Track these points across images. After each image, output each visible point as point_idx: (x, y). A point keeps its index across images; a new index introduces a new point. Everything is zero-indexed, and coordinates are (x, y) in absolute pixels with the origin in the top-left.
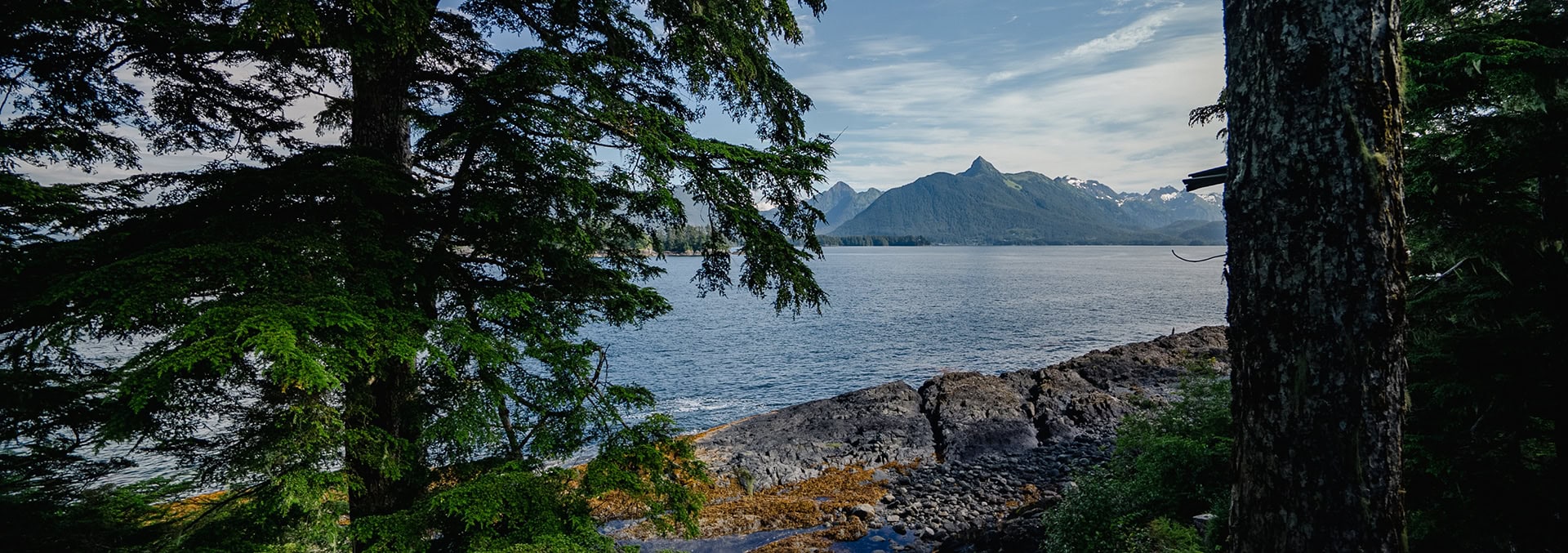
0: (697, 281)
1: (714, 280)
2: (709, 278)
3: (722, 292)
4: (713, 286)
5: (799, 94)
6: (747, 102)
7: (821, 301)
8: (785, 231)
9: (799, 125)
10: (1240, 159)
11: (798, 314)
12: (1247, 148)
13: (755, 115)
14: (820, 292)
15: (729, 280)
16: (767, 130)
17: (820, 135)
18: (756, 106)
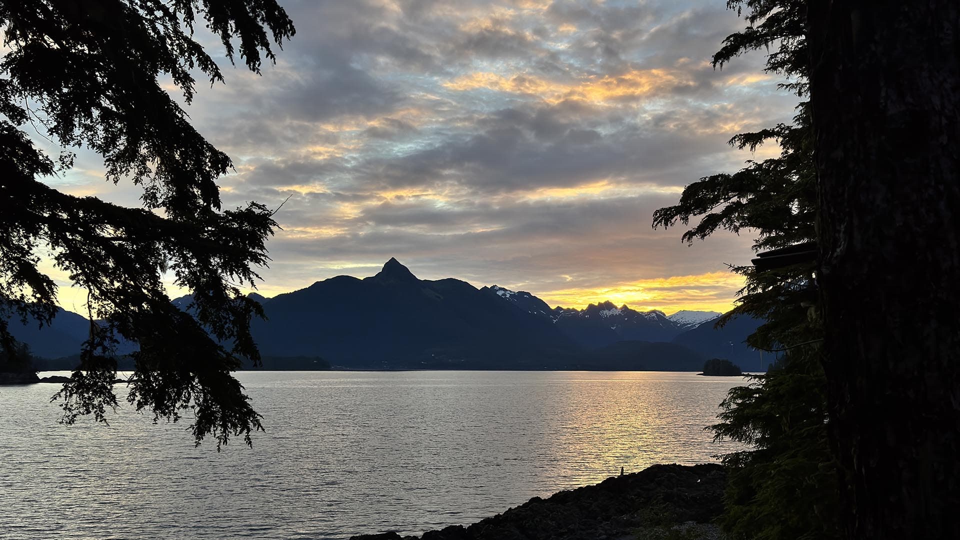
0: (61, 400)
1: (89, 398)
2: (81, 394)
3: (100, 416)
4: (87, 406)
5: (211, 149)
6: (129, 155)
7: (251, 425)
8: (207, 328)
9: (212, 193)
10: (839, 231)
11: (225, 442)
12: (847, 218)
13: (141, 173)
14: (251, 413)
15: (113, 398)
16: (158, 195)
17: (253, 204)
18: (143, 162)
